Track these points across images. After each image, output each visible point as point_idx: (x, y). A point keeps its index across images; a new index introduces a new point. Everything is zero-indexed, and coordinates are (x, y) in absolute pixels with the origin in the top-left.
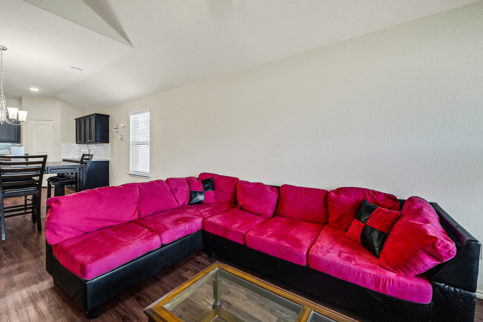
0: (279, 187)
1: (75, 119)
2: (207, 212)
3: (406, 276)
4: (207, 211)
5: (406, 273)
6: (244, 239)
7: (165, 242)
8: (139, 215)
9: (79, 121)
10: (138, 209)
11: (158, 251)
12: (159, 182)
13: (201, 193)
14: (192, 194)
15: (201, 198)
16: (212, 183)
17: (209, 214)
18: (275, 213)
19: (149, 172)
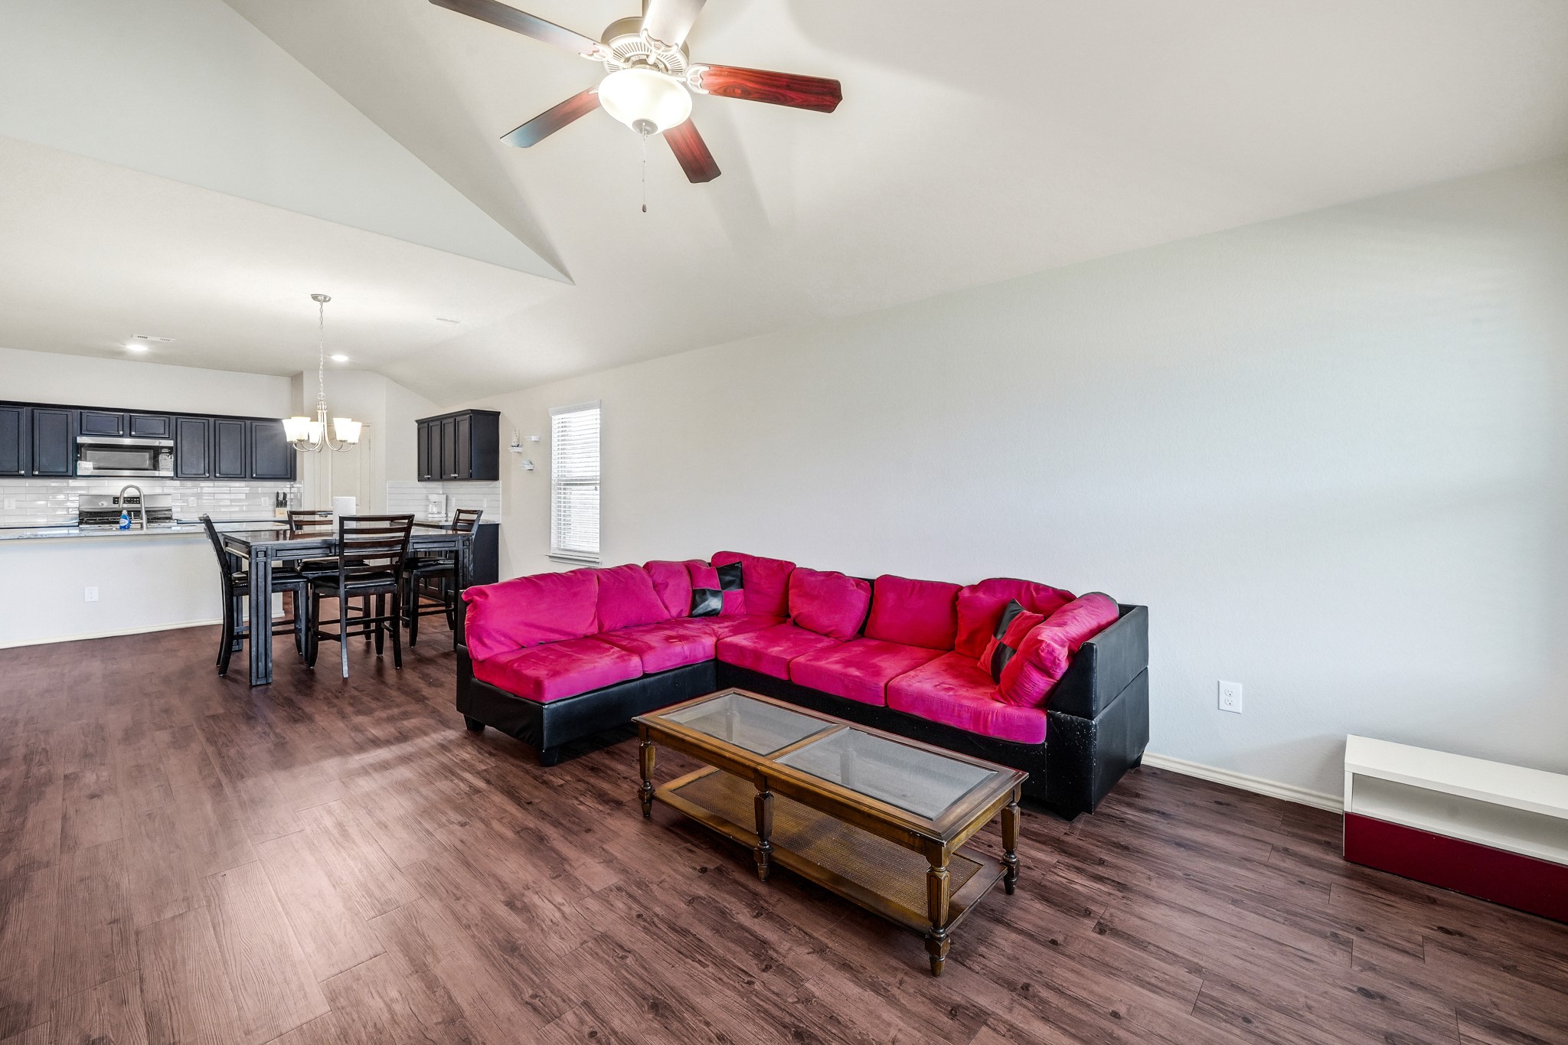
0: (874, 580)
1: (417, 421)
2: (727, 629)
3: (1019, 706)
4: (727, 627)
5: (1017, 702)
6: (789, 670)
7: (650, 670)
8: (601, 626)
9: (426, 426)
10: (599, 616)
11: (638, 682)
12: (630, 567)
13: (715, 594)
14: (697, 595)
15: (715, 603)
16: (739, 574)
17: (730, 631)
18: (862, 632)
19: (597, 550)
